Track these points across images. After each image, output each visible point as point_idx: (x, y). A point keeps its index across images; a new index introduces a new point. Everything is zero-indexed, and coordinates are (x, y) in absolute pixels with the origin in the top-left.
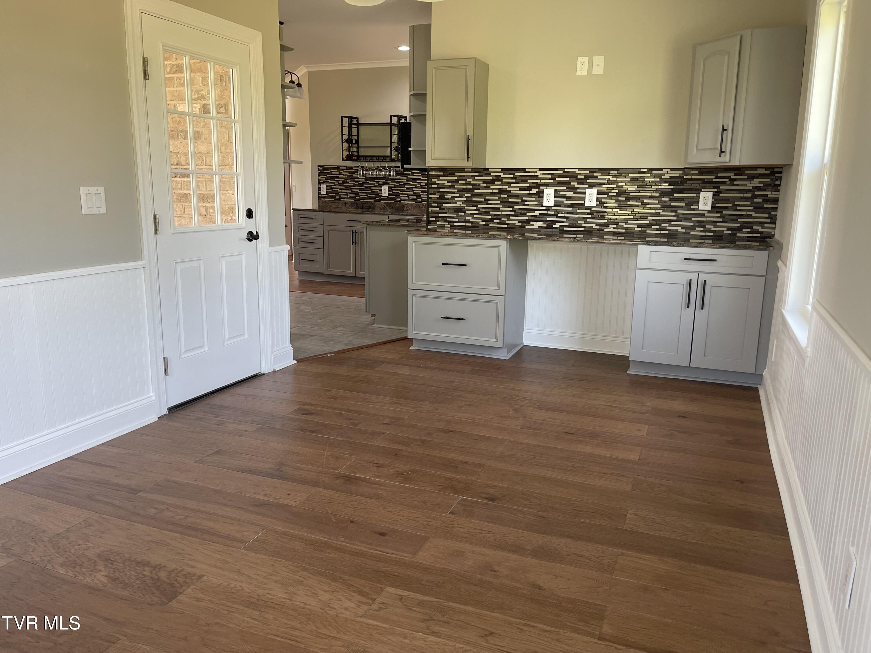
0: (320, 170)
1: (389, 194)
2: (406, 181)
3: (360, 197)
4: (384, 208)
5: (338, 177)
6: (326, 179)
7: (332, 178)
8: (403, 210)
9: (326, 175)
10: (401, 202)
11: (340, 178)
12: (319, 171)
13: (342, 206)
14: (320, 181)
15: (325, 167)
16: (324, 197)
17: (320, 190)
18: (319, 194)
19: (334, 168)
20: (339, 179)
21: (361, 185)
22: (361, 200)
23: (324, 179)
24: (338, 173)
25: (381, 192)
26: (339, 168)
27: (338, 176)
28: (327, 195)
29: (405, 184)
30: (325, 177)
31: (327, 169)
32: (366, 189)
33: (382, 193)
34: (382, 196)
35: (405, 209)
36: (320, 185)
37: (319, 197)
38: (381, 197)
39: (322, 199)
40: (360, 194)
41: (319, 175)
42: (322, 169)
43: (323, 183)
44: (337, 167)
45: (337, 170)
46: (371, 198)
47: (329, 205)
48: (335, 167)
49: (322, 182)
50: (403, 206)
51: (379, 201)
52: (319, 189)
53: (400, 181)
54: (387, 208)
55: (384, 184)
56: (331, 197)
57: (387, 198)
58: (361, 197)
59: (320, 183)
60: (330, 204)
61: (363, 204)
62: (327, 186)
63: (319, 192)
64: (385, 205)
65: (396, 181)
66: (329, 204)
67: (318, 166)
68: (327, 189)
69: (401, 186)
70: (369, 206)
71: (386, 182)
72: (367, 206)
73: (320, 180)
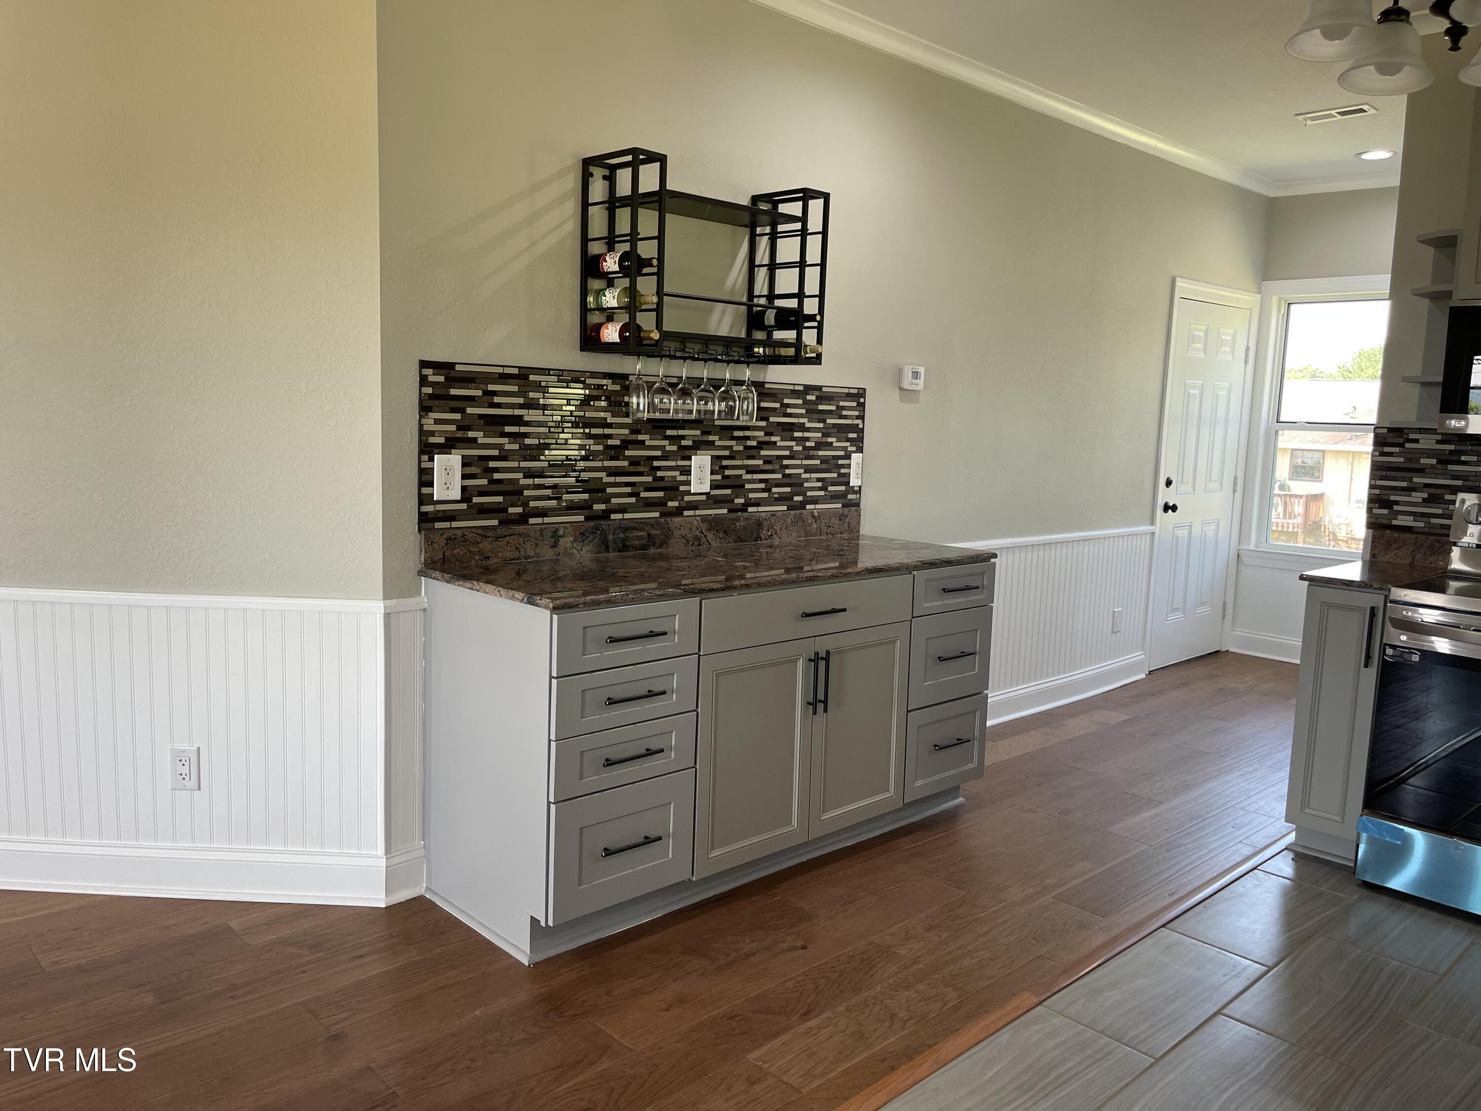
0: (434, 384)
1: (714, 486)
2: (767, 434)
3: (607, 501)
4: (699, 539)
5: (521, 417)
6: (459, 428)
7: (493, 423)
8: (758, 538)
9: (462, 411)
10: (746, 511)
11: (527, 424)
12: (429, 390)
13: (537, 551)
14: (432, 440)
15: (458, 368)
16: (449, 517)
17: (431, 484)
18: (421, 503)
19: (504, 378)
20: (523, 429)
21: (615, 452)
22: (613, 516)
23: (453, 428)
24: (521, 400)
25: (684, 478)
26: (526, 377)
27: (517, 412)
28: (464, 506)
29: (762, 445)
30: (458, 416)
31: (468, 379)
32: (632, 469)
33: (688, 483)
34: (689, 493)
35: (764, 533)
36: (432, 459)
37: (424, 518)
38: (687, 498)
39: (438, 525)
40: (609, 490)
41: (425, 409)
42: (441, 379)
43: (447, 447)
44: (516, 371)
45: (515, 389)
46: (649, 505)
47: (480, 552)
48: (508, 371)
49: (441, 440)
50: (759, 524)
51: (679, 512)
52: (425, 478)
53: (747, 433)
54: (710, 536)
55: (698, 446)
56: (484, 511)
57: (704, 497)
58: (614, 501)
59: (427, 449)
60: (486, 546)
61: (626, 529)
62: (466, 463)
63: (425, 490)
64: (704, 527)
65: (737, 433)
66: (481, 546)
67: (424, 364)
68: (464, 477)
69: (750, 452)
70: (649, 535)
71: (705, 438)
72: (639, 538)
73: (432, 433)
